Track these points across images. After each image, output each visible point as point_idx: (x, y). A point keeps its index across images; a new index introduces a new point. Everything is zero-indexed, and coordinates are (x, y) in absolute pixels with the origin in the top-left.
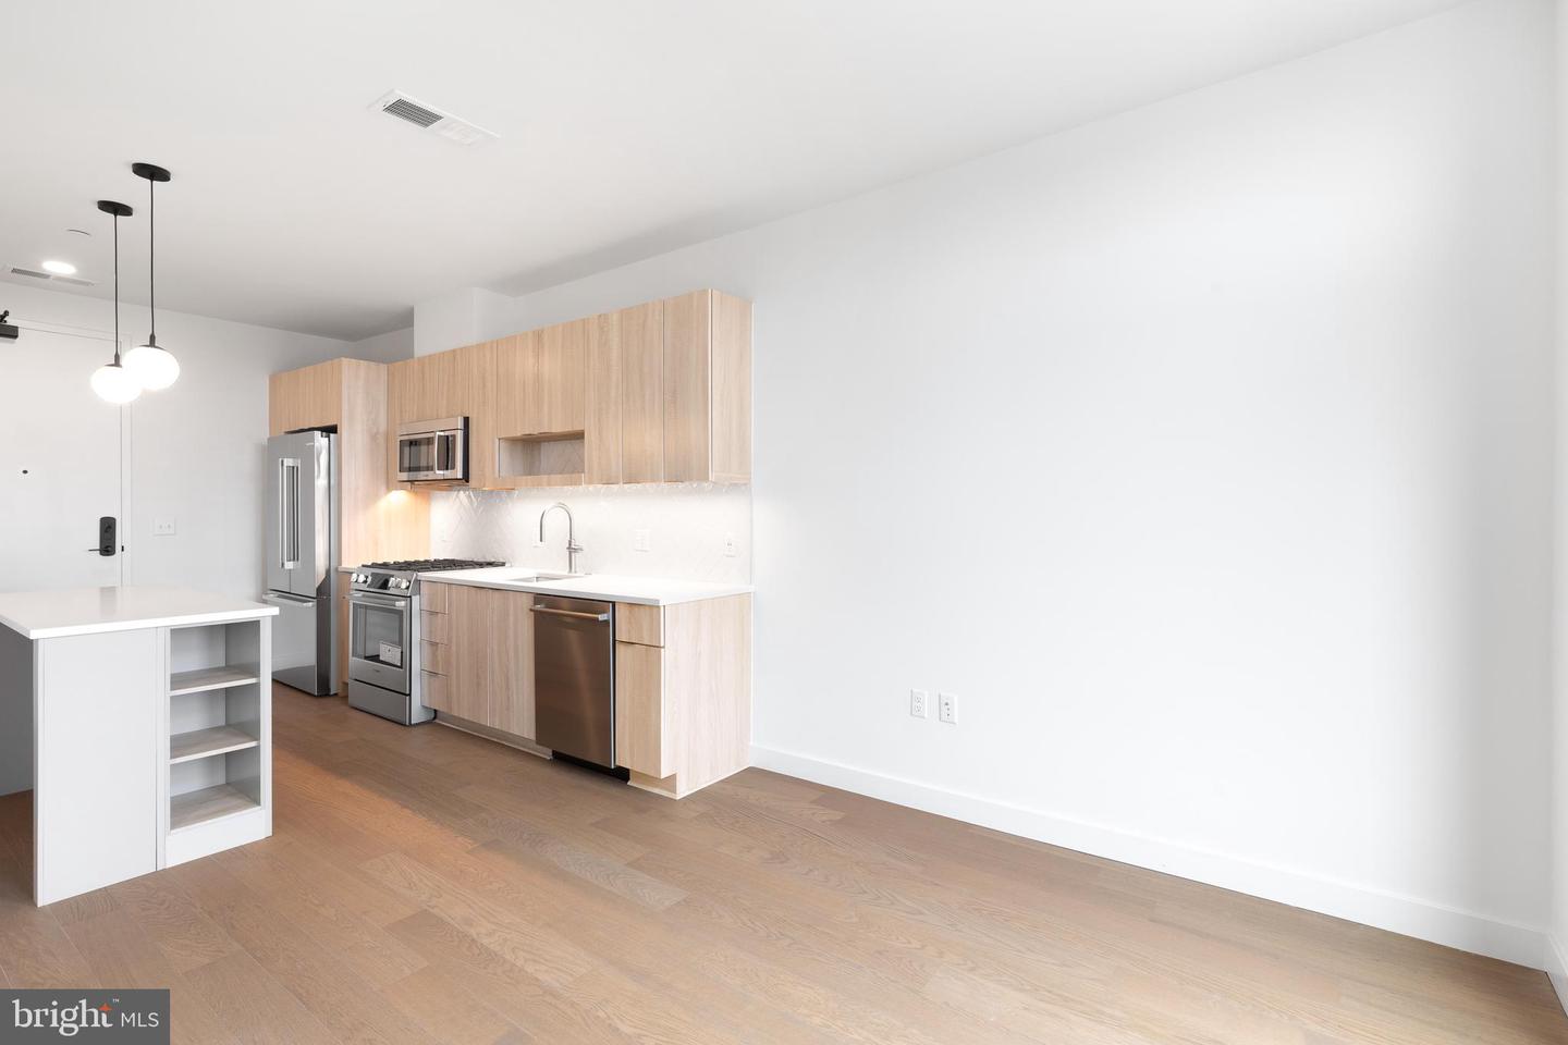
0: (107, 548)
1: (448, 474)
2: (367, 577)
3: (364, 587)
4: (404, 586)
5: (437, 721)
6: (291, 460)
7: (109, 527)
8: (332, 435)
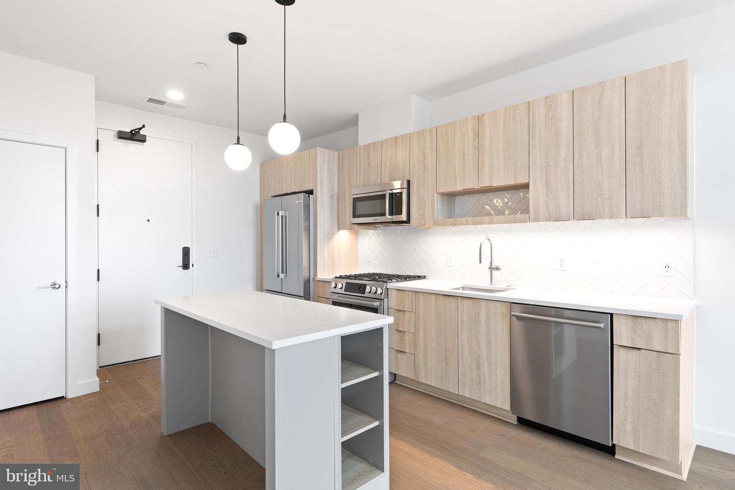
0: (186, 266)
1: (396, 218)
2: (343, 285)
3: (342, 291)
4: (379, 292)
5: (396, 382)
6: (283, 212)
7: (187, 253)
8: (310, 196)
